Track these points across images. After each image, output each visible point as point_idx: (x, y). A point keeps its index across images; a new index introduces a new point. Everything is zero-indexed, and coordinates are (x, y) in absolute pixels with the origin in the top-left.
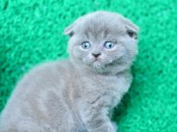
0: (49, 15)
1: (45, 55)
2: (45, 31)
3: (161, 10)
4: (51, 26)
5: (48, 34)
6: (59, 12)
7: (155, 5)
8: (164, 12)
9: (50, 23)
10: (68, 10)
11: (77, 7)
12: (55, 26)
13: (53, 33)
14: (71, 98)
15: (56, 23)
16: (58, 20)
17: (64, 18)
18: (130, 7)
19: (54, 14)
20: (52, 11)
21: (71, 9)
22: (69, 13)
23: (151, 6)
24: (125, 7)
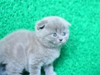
0: (5, 15)
1: (3, 35)
2: (3, 23)
3: (61, 13)
4: (6, 21)
5: (5, 25)
6: (10, 14)
7: (58, 10)
8: (63, 14)
9: (6, 19)
10: (15, 12)
11: (19, 11)
12: (9, 20)
13: (7, 24)
14: (28, 52)
15: (9, 19)
16: (10, 17)
17: (13, 16)
18: (46, 11)
19: (8, 15)
20: (7, 12)
21: (17, 12)
22: (15, 14)
23: (56, 11)
24: (43, 11)
